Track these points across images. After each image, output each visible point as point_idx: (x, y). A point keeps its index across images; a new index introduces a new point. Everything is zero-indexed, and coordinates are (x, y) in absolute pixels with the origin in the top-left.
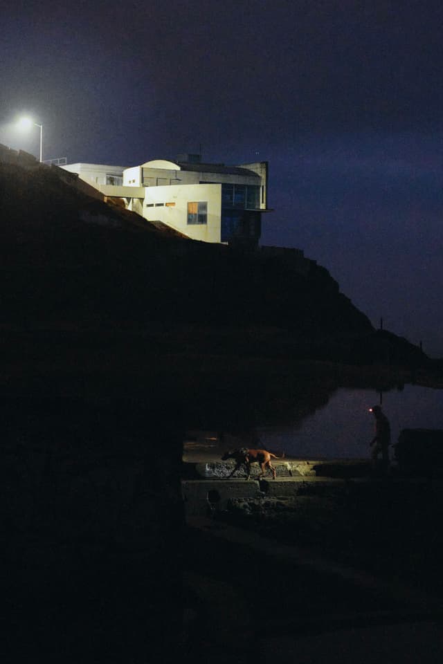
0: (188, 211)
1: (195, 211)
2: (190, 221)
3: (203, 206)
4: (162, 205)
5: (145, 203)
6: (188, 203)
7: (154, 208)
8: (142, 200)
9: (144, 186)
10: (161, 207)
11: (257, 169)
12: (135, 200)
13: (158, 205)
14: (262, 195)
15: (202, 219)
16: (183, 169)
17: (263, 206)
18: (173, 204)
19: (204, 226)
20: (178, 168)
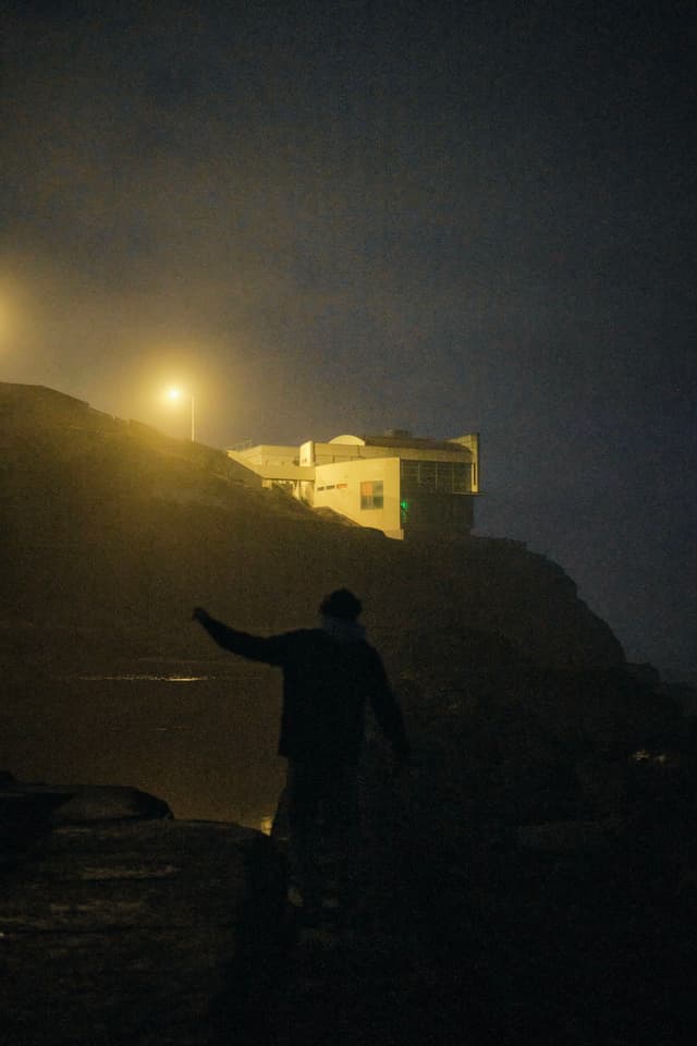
0: (362, 492)
1: (370, 493)
2: (364, 504)
3: (379, 487)
4: (333, 487)
5: (317, 485)
6: (362, 484)
7: (325, 491)
8: (313, 482)
9: (316, 465)
10: (332, 491)
11: (468, 442)
12: (304, 483)
13: (329, 488)
14: (474, 473)
15: (378, 502)
16: (368, 443)
17: (474, 489)
18: (345, 485)
19: (380, 511)
20: (362, 443)
